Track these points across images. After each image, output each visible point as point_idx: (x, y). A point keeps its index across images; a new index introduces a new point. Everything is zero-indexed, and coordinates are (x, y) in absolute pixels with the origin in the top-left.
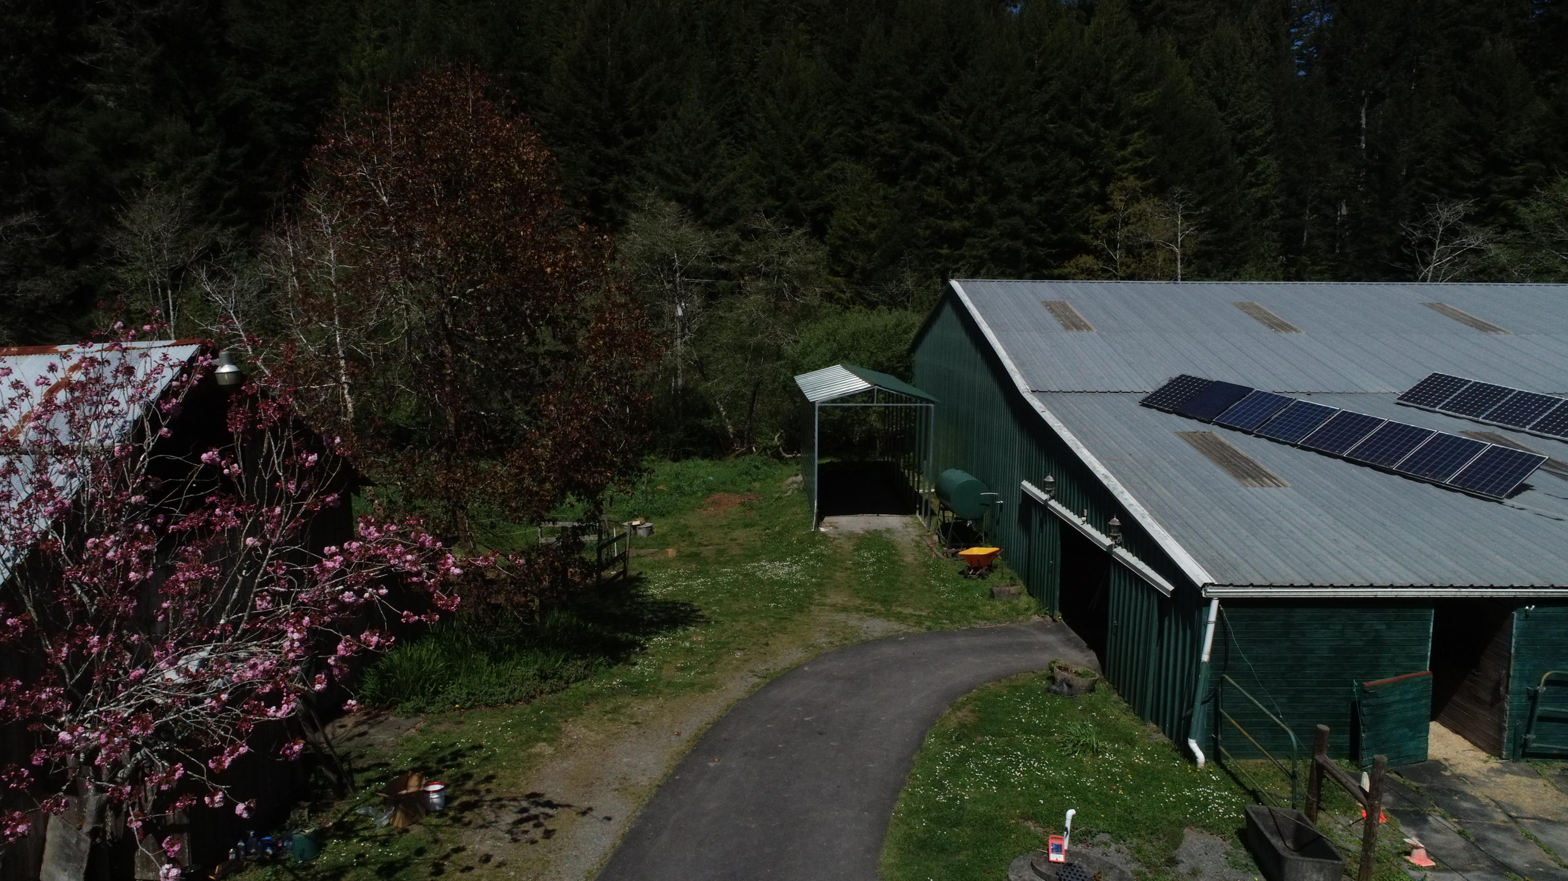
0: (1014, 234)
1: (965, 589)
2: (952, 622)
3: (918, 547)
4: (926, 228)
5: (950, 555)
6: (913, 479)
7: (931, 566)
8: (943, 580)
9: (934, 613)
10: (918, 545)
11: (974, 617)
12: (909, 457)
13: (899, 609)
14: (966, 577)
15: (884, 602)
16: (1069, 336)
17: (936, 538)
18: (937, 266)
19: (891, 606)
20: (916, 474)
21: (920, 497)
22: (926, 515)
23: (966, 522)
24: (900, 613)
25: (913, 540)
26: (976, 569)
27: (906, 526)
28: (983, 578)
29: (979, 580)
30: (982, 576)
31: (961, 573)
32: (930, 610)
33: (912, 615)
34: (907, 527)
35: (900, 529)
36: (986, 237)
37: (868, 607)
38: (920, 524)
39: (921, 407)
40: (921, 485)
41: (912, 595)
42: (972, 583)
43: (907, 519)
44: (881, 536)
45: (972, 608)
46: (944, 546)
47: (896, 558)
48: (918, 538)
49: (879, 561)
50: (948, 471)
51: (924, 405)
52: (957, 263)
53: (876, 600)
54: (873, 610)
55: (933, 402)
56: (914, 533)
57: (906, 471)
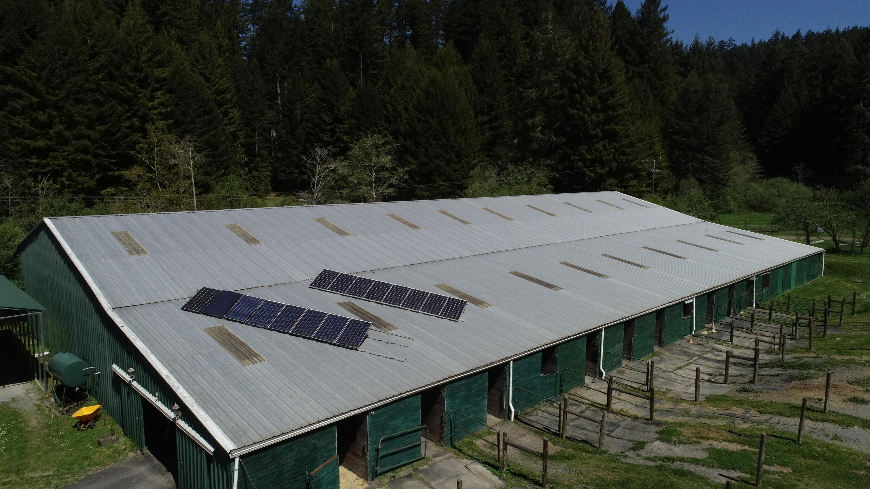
0: (85, 151)
1: (79, 441)
2: (74, 475)
3: (39, 410)
4: (18, 144)
5: (65, 413)
6: (28, 343)
7: (51, 426)
8: (62, 436)
9: (58, 470)
10: (39, 408)
11: (89, 465)
12: (24, 327)
13: (31, 475)
14: (78, 430)
15: (18, 472)
16: (133, 259)
17: (53, 400)
18: (29, 170)
19: (24, 474)
20: (31, 340)
21: (36, 360)
22: (43, 378)
23: (75, 388)
24: (32, 478)
25: (35, 405)
26: (86, 423)
27: (28, 392)
28: (91, 428)
29: (89, 430)
30: (91, 427)
31: (75, 427)
32: (55, 468)
33: (42, 477)
34: (29, 393)
35: (23, 396)
36: (64, 151)
37: (5, 480)
38: (39, 389)
40: (36, 348)
41: (39, 458)
42: (83, 434)
43: (27, 385)
44: (8, 407)
45: (86, 458)
46: (60, 405)
47: (23, 425)
48: (38, 402)
49: (9, 432)
50: (57, 355)
52: (45, 169)
53: (10, 472)
54: (10, 482)
55: (40, 311)
56: (34, 397)
57: (23, 338)
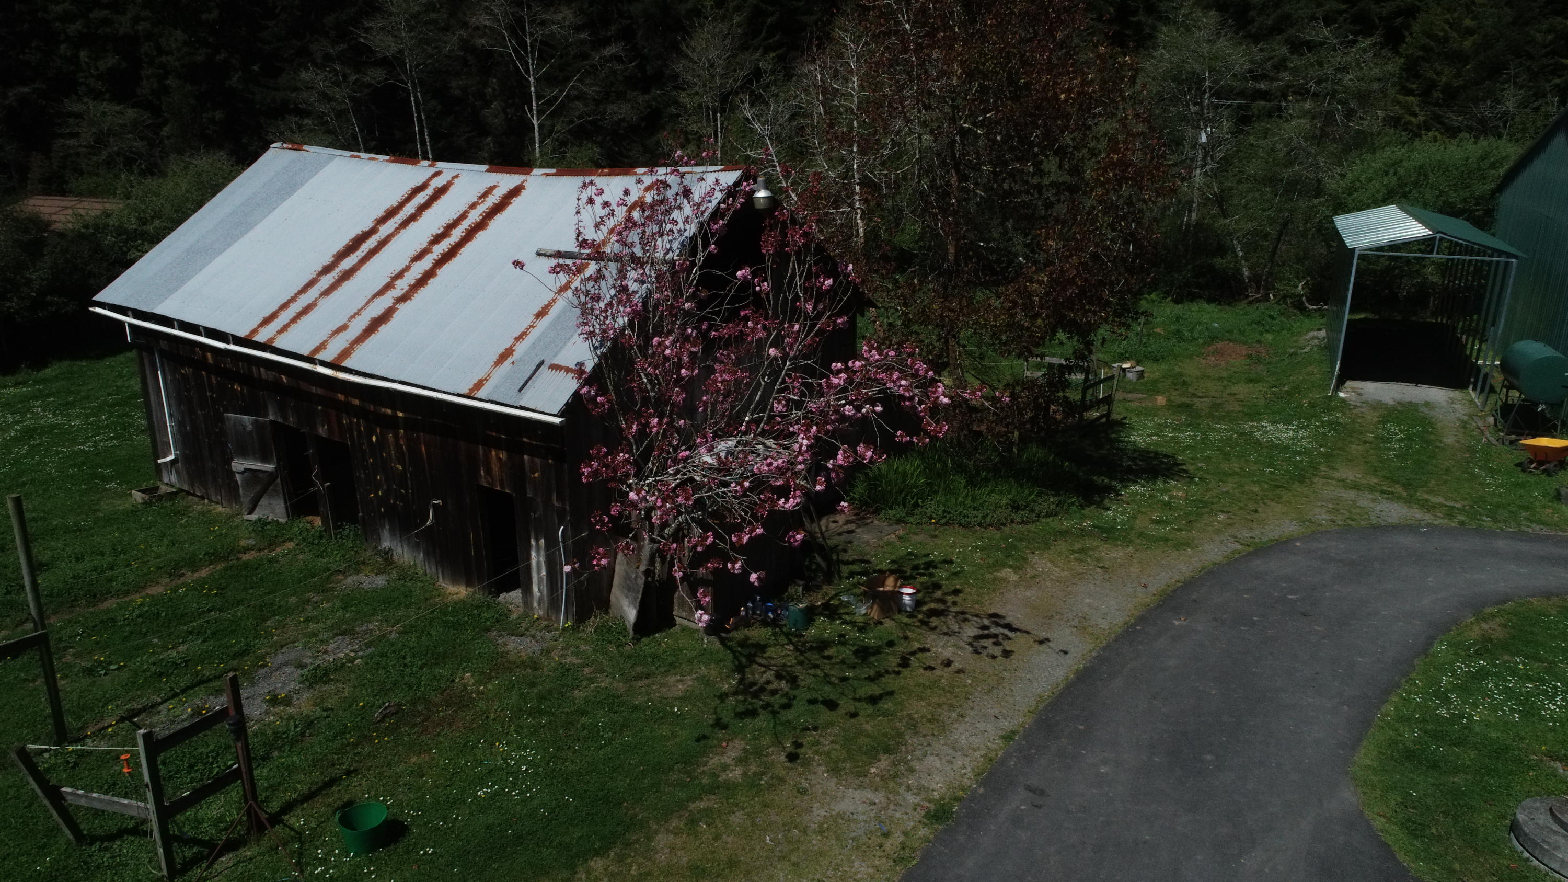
1: (1521, 485)
2: (1495, 520)
3: (1465, 427)
5: (1507, 443)
6: (1472, 346)
7: (1477, 452)
8: (1491, 470)
9: (1472, 507)
10: (1464, 425)
11: (1527, 519)
12: (1472, 320)
13: (1426, 496)
14: (1524, 471)
15: (1407, 485)
17: (1491, 420)
19: (1416, 491)
20: (1477, 342)
21: (1478, 369)
22: (1482, 391)
23: (1537, 405)
24: (1427, 500)
25: (1459, 419)
26: (1540, 463)
27: (1452, 401)
28: (1549, 475)
29: (1543, 476)
30: (1548, 473)
31: (1517, 465)
32: (1466, 503)
33: (1441, 505)
34: (1453, 403)
35: (1444, 404)
37: (1385, 488)
38: (1472, 402)
39: (1498, 262)
40: (1482, 354)
41: (1446, 482)
42: (1532, 479)
43: (1455, 394)
44: (1417, 410)
45: (1526, 508)
46: (1499, 430)
47: (1432, 437)
48: (1465, 418)
49: (1409, 438)
50: (1522, 343)
51: (1503, 259)
53: (1397, 482)
54: (1392, 493)
55: (1516, 257)
56: (1461, 410)
57: (1464, 337)
